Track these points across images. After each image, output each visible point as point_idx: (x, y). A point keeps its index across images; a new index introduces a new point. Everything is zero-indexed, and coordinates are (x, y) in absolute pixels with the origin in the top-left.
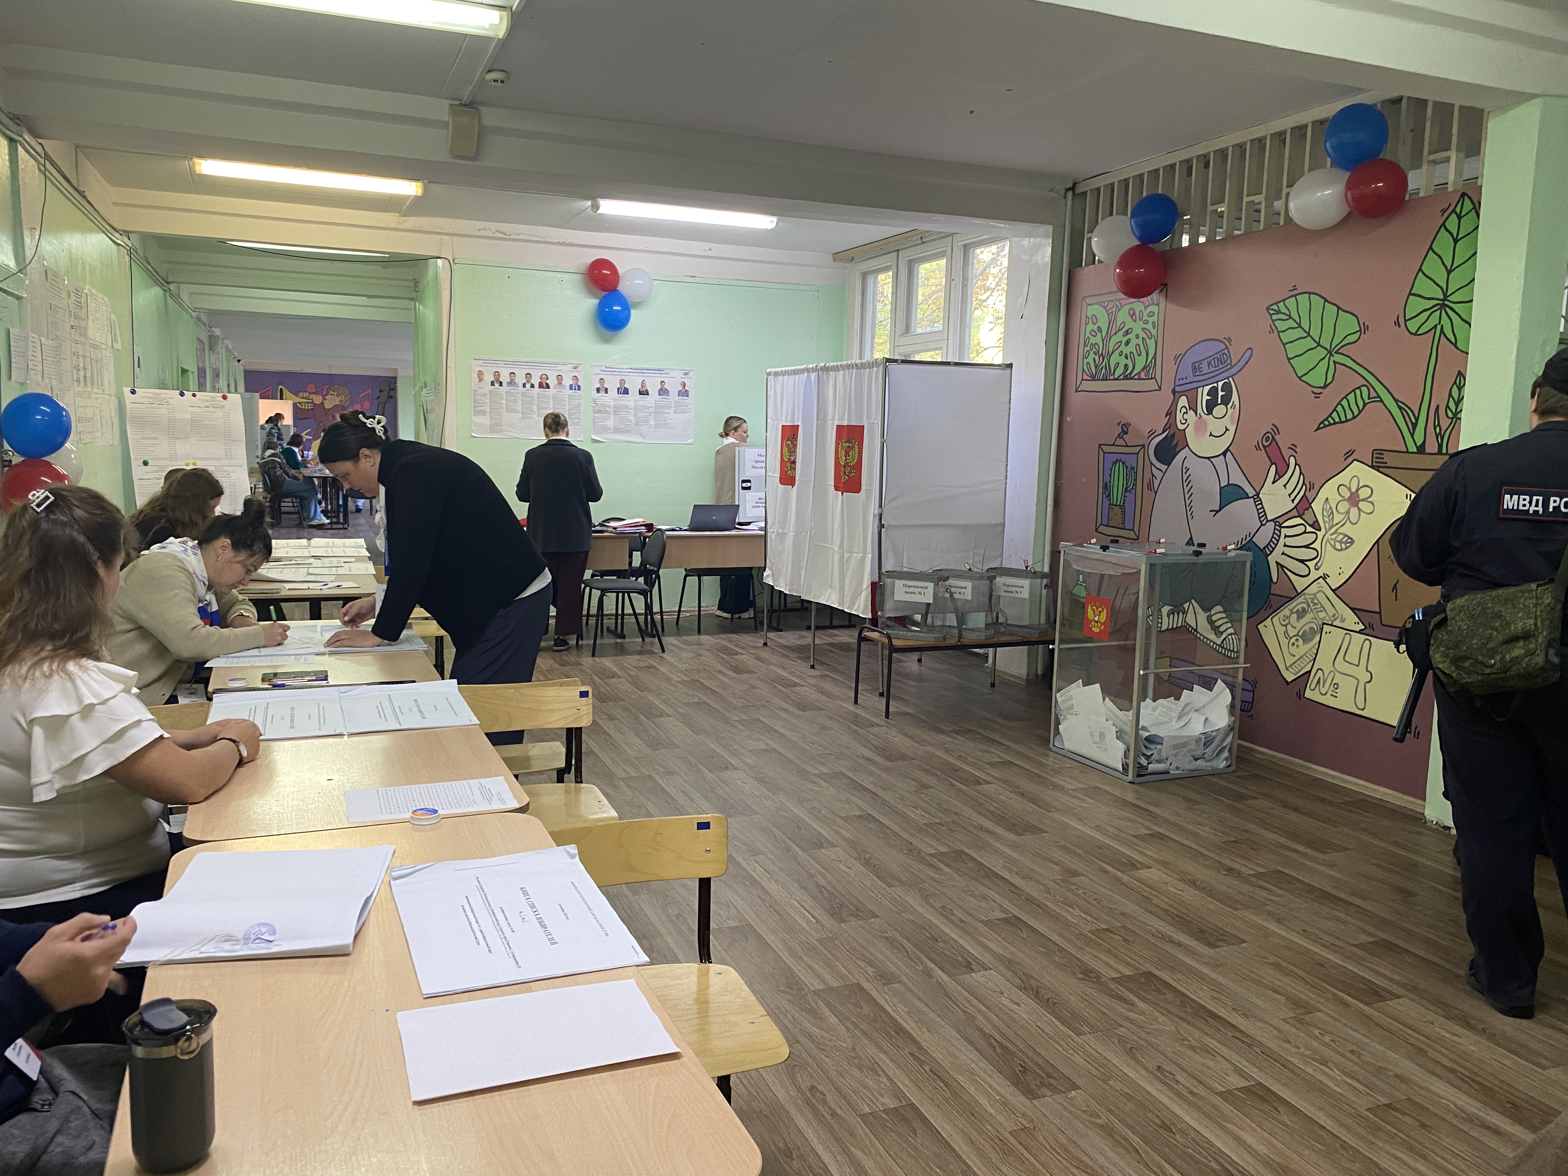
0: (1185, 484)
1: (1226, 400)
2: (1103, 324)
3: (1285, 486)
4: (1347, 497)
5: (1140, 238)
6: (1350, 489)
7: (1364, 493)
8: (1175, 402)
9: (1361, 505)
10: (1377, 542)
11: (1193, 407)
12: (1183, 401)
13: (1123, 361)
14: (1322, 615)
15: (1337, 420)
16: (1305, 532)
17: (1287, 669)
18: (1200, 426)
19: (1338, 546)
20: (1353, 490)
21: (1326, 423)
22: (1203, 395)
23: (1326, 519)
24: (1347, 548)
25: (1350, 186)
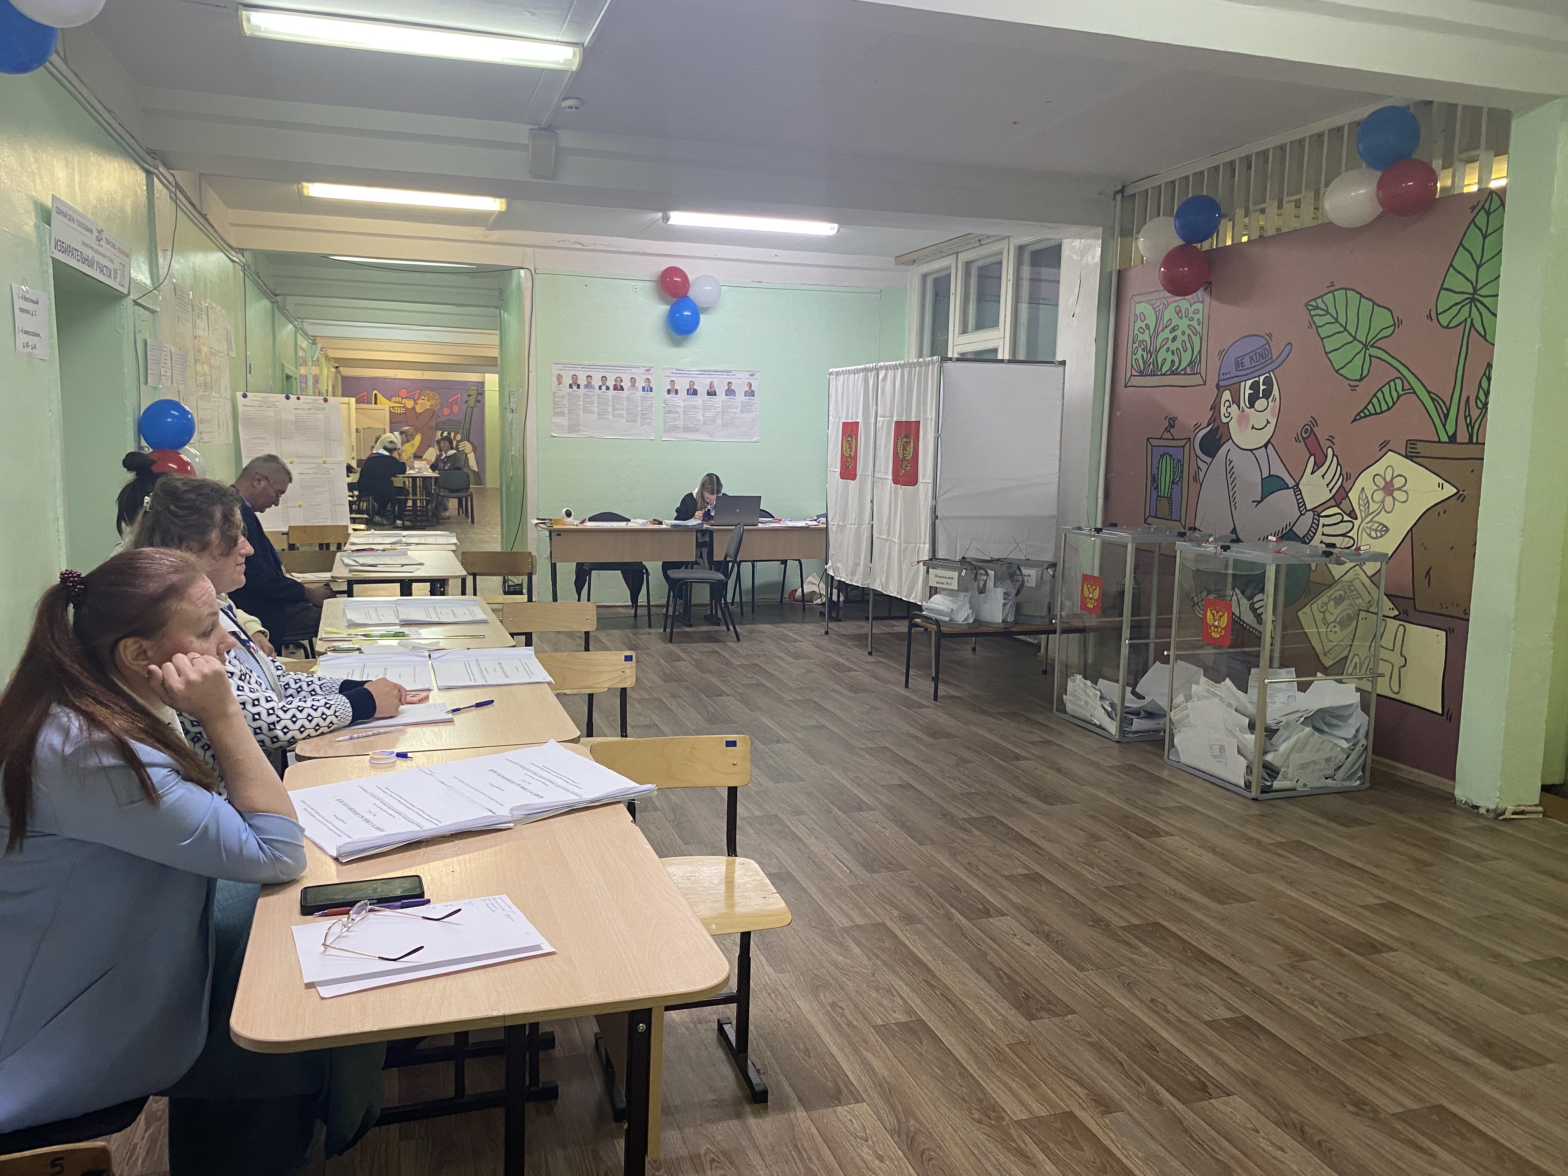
0: (1229, 476)
1: (1267, 394)
2: (1151, 321)
3: (1323, 476)
4: (1382, 486)
5: (1184, 239)
6: (1385, 479)
7: (1399, 482)
8: (1219, 397)
9: (1396, 494)
10: (1411, 529)
11: (1236, 400)
12: (1227, 395)
13: (1169, 357)
14: (1359, 601)
15: (1373, 411)
16: (1342, 521)
17: (1325, 655)
18: (1243, 419)
19: (1373, 534)
20: (1388, 479)
21: (1362, 415)
22: (1246, 390)
23: (1362, 508)
24: (1382, 536)
25: (1380, 185)
